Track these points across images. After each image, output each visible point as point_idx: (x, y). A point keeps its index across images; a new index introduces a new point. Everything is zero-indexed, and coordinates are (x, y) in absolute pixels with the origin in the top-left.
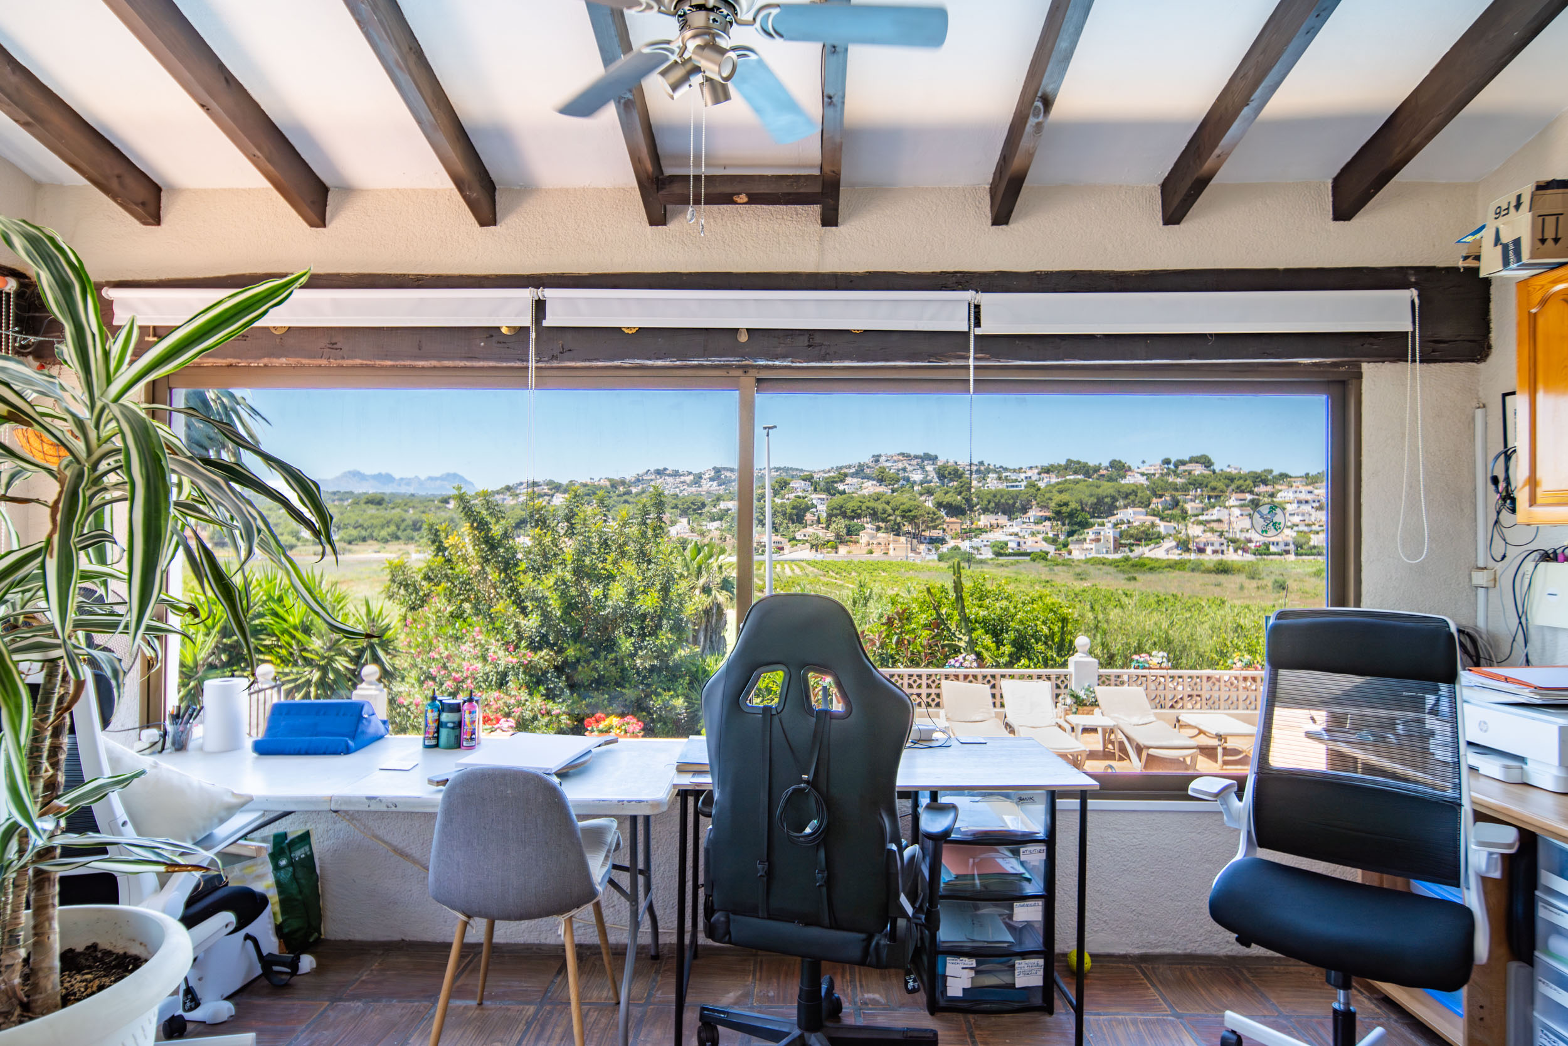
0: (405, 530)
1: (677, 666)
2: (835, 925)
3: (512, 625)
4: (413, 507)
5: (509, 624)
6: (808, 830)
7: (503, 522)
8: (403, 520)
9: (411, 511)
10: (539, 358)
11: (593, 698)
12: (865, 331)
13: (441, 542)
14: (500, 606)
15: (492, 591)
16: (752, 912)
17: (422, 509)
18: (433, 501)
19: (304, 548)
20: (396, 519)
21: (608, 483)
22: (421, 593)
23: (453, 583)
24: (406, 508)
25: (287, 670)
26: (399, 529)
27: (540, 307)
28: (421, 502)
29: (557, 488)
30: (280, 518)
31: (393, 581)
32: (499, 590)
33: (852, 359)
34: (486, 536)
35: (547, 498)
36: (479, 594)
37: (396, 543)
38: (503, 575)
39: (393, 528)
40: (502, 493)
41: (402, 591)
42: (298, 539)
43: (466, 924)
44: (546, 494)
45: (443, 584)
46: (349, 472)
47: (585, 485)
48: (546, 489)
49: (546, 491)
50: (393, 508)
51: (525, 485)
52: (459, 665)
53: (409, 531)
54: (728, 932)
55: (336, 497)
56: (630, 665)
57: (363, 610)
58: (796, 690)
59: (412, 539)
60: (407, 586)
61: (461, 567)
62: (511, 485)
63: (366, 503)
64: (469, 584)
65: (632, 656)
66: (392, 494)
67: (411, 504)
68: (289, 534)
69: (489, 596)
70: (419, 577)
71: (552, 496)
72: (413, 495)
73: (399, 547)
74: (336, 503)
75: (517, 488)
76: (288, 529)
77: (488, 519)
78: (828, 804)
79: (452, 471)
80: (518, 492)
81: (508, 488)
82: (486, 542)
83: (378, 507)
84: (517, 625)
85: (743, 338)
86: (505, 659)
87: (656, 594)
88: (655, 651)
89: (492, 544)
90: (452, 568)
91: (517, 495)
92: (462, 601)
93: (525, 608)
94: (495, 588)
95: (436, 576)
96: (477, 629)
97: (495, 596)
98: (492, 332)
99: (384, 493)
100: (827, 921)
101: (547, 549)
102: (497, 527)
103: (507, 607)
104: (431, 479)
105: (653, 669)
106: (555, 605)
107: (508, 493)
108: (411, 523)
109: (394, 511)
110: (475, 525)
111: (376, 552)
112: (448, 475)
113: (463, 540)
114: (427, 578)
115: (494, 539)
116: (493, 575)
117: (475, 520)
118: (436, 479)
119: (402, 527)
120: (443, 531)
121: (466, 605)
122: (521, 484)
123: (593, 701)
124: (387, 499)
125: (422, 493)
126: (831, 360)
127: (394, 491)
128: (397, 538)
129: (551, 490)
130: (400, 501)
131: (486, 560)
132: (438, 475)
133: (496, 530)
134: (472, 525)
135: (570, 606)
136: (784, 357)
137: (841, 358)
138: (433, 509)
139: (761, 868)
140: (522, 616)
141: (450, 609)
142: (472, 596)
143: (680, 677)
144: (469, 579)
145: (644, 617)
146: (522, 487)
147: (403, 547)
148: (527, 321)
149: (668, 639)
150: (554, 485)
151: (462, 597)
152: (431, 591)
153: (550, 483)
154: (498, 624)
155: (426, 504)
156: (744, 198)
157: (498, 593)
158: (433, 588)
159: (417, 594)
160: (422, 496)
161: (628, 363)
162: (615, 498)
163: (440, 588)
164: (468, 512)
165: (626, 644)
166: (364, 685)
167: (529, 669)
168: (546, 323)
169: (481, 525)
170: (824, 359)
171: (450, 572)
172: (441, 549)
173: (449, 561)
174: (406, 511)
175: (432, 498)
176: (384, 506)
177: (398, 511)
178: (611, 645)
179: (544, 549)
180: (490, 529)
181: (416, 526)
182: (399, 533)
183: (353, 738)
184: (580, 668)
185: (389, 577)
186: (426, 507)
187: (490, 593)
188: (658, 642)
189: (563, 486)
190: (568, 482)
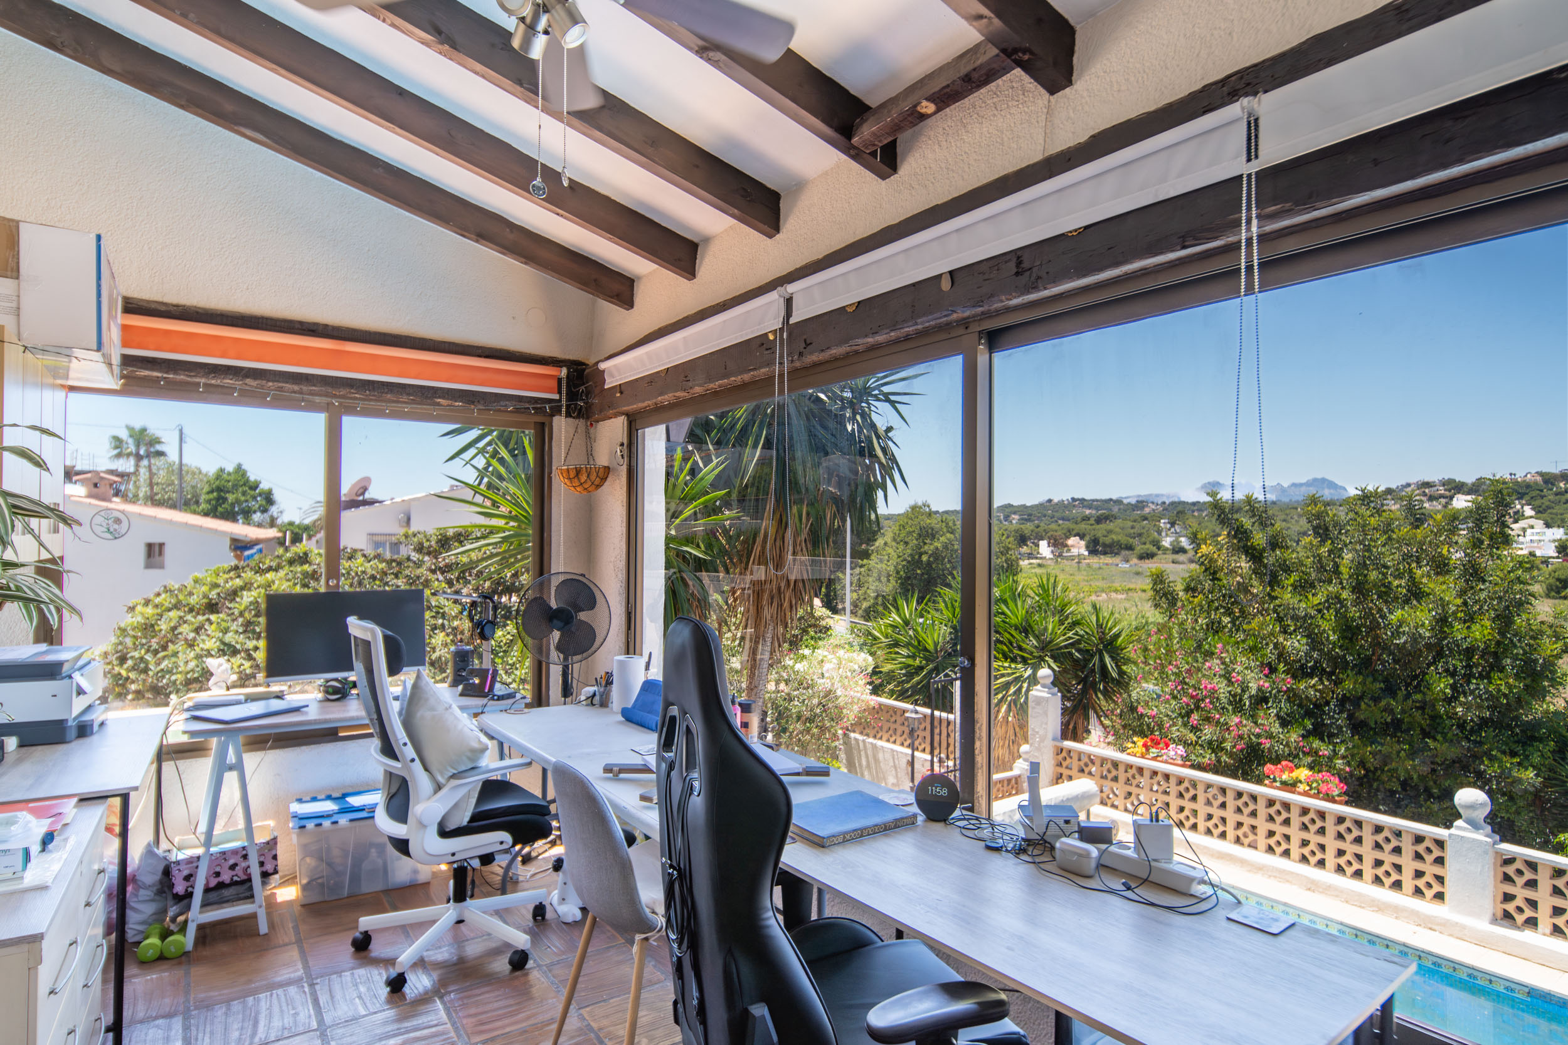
1: (1536, 725)
5: (1266, 644)
11: (1382, 745)
12: (1086, 228)
14: (1254, 624)
17: (1283, 517)
18: (1296, 509)
19: (1165, 556)
21: (1539, 479)
25: (1006, 664)
27: (790, 304)
29: (1458, 488)
30: (1143, 528)
33: (1071, 278)
35: (1443, 501)
42: (1159, 548)
44: (1442, 496)
46: (1209, 483)
48: (1442, 490)
49: (1443, 492)
51: (1411, 487)
52: (1199, 682)
55: (1196, 508)
56: (1447, 713)
62: (1394, 486)
65: (1449, 700)
68: (1150, 543)
71: (1451, 498)
74: (1196, 514)
76: (1151, 538)
79: (1319, 476)
81: (1390, 491)
84: (1276, 645)
85: (946, 285)
86: (1255, 682)
87: (1488, 623)
88: (1487, 699)
91: (1402, 499)
103: (1264, 625)
104: (1294, 485)
105: (1484, 723)
106: (1327, 626)
107: (1391, 497)
112: (1315, 480)
118: (1301, 485)
122: (1408, 485)
123: (1385, 749)
126: (1043, 286)
129: (1450, 491)
132: (1304, 481)
135: (1349, 632)
136: (990, 296)
137: (1055, 280)
138: (1296, 517)
143: (1541, 740)
145: (1469, 652)
146: (1408, 489)
149: (1510, 687)
150: (1453, 485)
153: (1444, 483)
154: (1253, 642)
155: (1288, 512)
156: (928, 107)
160: (1285, 504)
161: (854, 345)
162: (1551, 497)
165: (1442, 686)
166: (1039, 687)
167: (1292, 696)
168: (792, 320)
170: (1034, 287)
175: (1296, 505)
178: (1417, 681)
184: (1363, 706)
186: (1287, 515)
188: (1491, 688)
189: (1467, 485)
190: (1474, 480)
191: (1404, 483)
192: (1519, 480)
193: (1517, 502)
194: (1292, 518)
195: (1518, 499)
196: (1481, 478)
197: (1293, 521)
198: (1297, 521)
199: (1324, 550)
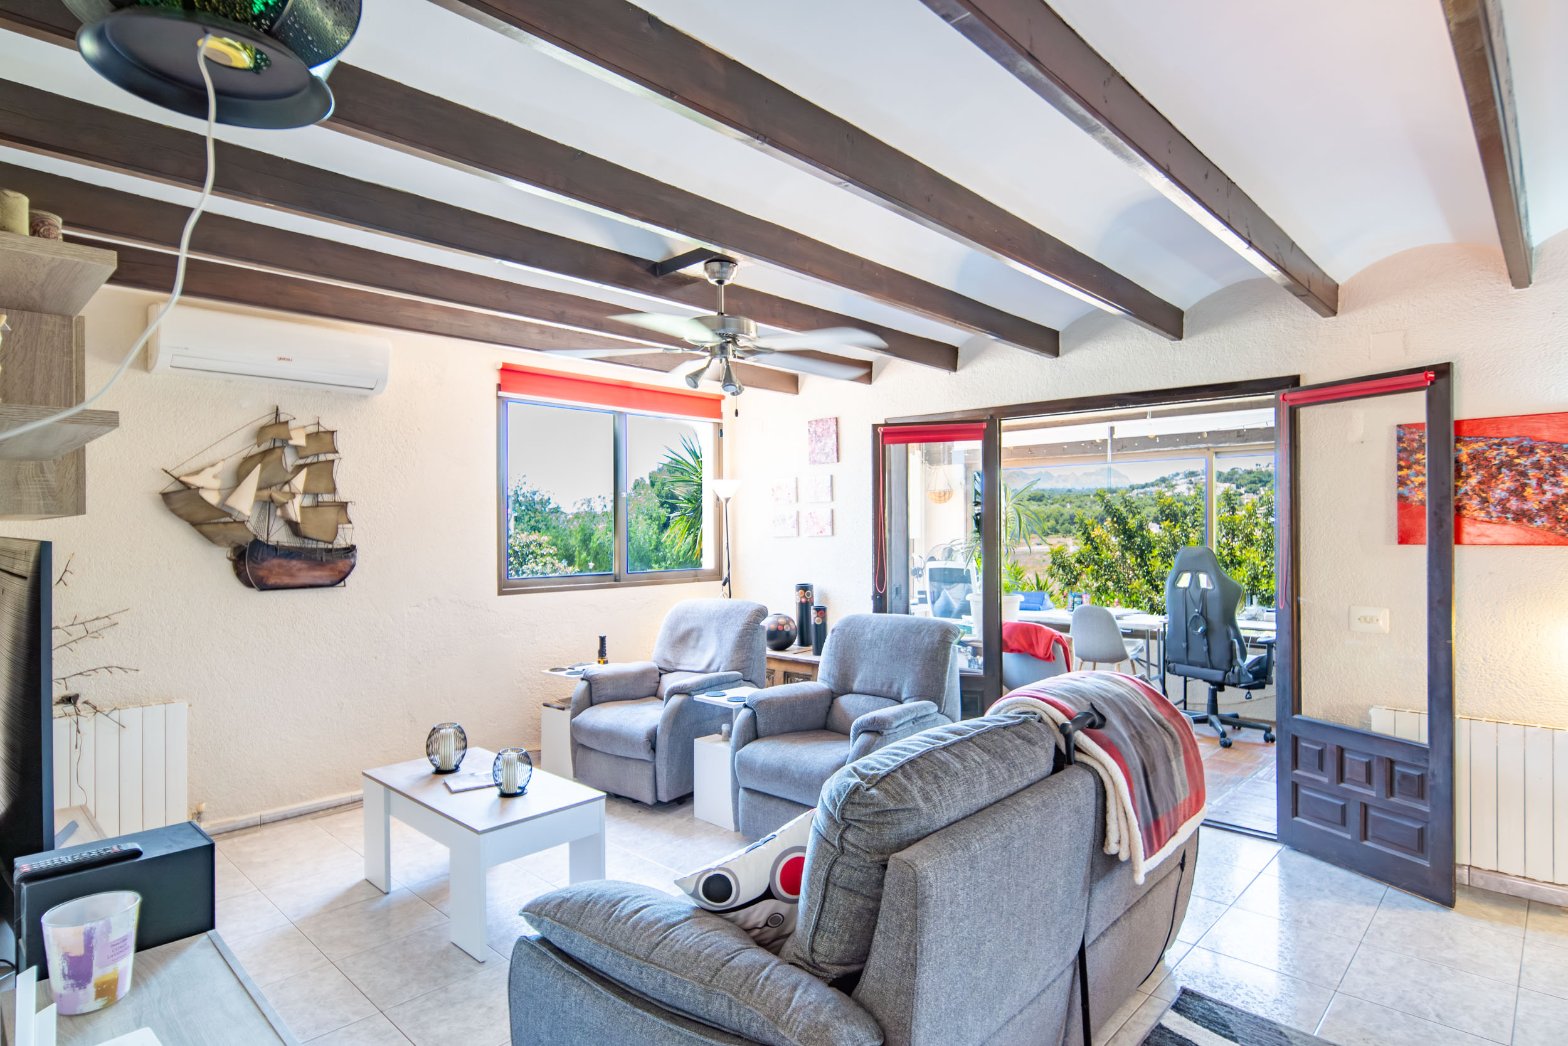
0: (1063, 524)
2: (1213, 668)
3: (1147, 600)
4: (1071, 502)
5: (1143, 599)
6: (1199, 630)
7: (1138, 516)
8: (1062, 515)
9: (1068, 506)
10: (1112, 450)
13: (1089, 533)
14: (1136, 583)
15: (1131, 572)
16: (1182, 663)
17: (1079, 503)
18: (1089, 496)
20: (1055, 514)
22: (1075, 573)
23: (1099, 566)
24: (1064, 503)
26: (1057, 523)
27: (1112, 429)
28: (1077, 497)
31: (1054, 563)
32: (1137, 572)
33: (1260, 440)
34: (1125, 528)
36: (1121, 575)
37: (1056, 536)
38: (1139, 560)
39: (1052, 522)
40: (1157, 485)
41: (1061, 571)
43: (1082, 663)
45: (1091, 567)
47: (1250, 472)
50: (1052, 504)
51: (1181, 476)
53: (1067, 524)
54: (1174, 670)
57: (1034, 582)
58: (1195, 581)
59: (1070, 532)
60: (1064, 568)
61: (1105, 553)
62: (1166, 476)
63: (1029, 500)
64: (1113, 567)
66: (1051, 490)
67: (1068, 500)
69: (1128, 577)
70: (1073, 561)
72: (1070, 491)
73: (1058, 539)
75: (1172, 479)
77: (1125, 514)
78: (1207, 622)
80: (1174, 483)
81: (1163, 480)
82: (1124, 533)
83: (1039, 503)
84: (1150, 599)
85: (1206, 435)
89: (1129, 535)
90: (1098, 554)
91: (1172, 486)
92: (1107, 580)
93: (1157, 586)
94: (1133, 570)
95: (1086, 561)
96: (1116, 600)
97: (1133, 577)
98: (1092, 443)
99: (1044, 490)
100: (1209, 666)
101: (1177, 538)
102: (1134, 521)
103: (1142, 584)
104: (1087, 474)
107: (1163, 485)
108: (1069, 517)
109: (1053, 507)
110: (1115, 519)
111: (1038, 545)
113: (1104, 532)
114: (1079, 561)
115: (1131, 531)
116: (1131, 560)
117: (1114, 516)
119: (1060, 522)
120: (1090, 525)
121: (1110, 584)
122: (1178, 474)
124: (1046, 495)
125: (1078, 487)
126: (1249, 442)
127: (1053, 487)
128: (1057, 532)
130: (1059, 497)
131: (1125, 548)
133: (1132, 523)
134: (1113, 519)
136: (1226, 442)
137: (1254, 441)
138: (1089, 503)
139: (1184, 645)
140: (1154, 593)
141: (1096, 585)
142: (1115, 577)
144: (1113, 563)
146: (1178, 478)
147: (1062, 539)
148: (1106, 436)
151: (1106, 577)
152: (1083, 571)
154: (1134, 598)
155: (1082, 499)
157: (1136, 575)
158: (1084, 569)
159: (1072, 573)
160: (1078, 491)
161: (1152, 450)
163: (1089, 569)
164: (1109, 509)
168: (1114, 437)
169: (1120, 520)
170: (1245, 441)
171: (1096, 557)
172: (1089, 539)
173: (1096, 548)
174: (1064, 506)
175: (1088, 494)
176: (1044, 502)
177: (1056, 506)
179: (1174, 539)
180: (1127, 523)
181: (1072, 520)
182: (1058, 527)
183: (1042, 605)
185: (1051, 560)
186: (1081, 501)
187: (1129, 574)
189: (1224, 474)
190: (1229, 470)
191: (1175, 473)
192: (1263, 470)
193: (1261, 489)
194: (1086, 505)
195: (1263, 486)
196: (1234, 469)
197: (1087, 507)
198: (1090, 507)
199: (1177, 531)
